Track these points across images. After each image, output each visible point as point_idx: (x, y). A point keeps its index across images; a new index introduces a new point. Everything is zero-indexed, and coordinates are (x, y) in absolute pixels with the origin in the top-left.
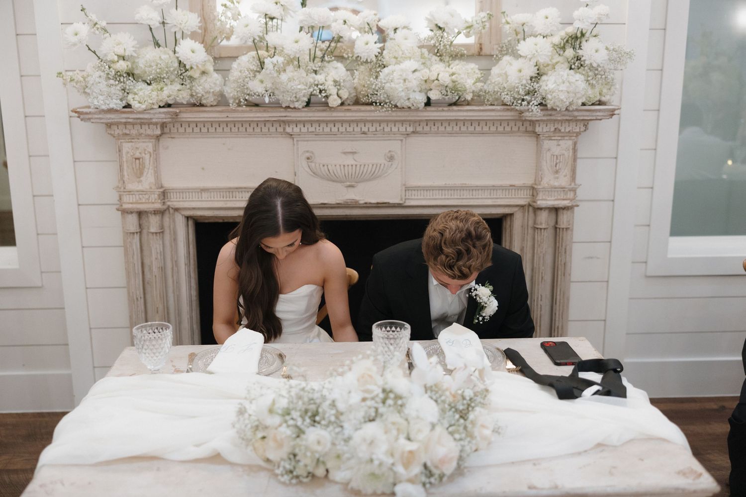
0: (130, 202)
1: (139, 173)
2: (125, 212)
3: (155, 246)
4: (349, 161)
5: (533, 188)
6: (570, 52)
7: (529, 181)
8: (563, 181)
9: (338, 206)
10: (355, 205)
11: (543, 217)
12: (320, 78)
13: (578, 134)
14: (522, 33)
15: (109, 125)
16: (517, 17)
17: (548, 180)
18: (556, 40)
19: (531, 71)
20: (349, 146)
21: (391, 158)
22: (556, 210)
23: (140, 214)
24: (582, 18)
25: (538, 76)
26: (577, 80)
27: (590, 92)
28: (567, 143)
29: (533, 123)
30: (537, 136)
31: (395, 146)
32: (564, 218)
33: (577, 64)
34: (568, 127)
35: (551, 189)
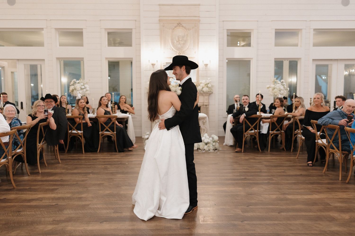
5: (203, 103)
6: (206, 86)
7: (203, 102)
8: (207, 101)
12: (176, 88)
13: (209, 96)
14: (201, 83)
16: (201, 81)
17: (205, 101)
18: (205, 84)
19: (202, 87)
22: (206, 105)
24: (208, 82)
25: (203, 88)
26: (207, 89)
27: (209, 90)
28: (207, 97)
29: (203, 94)
30: (203, 96)
32: (207, 106)
33: (207, 87)
34: (207, 95)
35: (206, 103)
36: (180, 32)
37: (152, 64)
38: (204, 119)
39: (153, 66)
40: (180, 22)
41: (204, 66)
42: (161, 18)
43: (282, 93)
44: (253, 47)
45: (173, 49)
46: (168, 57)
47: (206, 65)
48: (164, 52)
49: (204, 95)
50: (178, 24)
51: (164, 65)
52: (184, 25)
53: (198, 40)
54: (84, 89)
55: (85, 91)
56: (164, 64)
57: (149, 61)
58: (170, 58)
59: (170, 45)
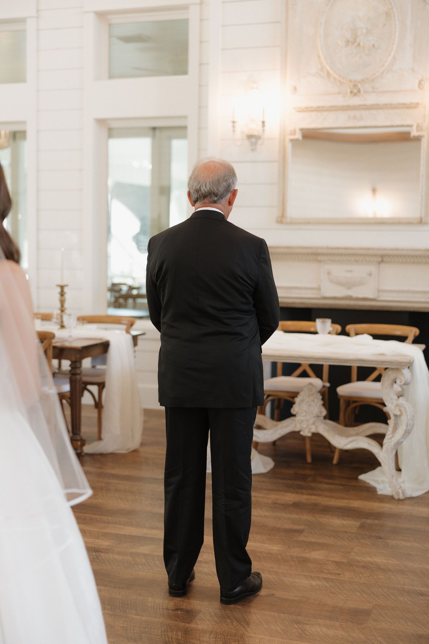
4: (348, 275)
9: (343, 298)
10: (350, 298)
20: (349, 268)
21: (371, 275)
31: (372, 268)
37: (250, 137)
39: (252, 144)
45: (329, 74)
46: (307, 108)
48: (295, 88)
51: (293, 137)
56: (294, 132)
57: (234, 122)
58: (319, 109)
59: (319, 57)
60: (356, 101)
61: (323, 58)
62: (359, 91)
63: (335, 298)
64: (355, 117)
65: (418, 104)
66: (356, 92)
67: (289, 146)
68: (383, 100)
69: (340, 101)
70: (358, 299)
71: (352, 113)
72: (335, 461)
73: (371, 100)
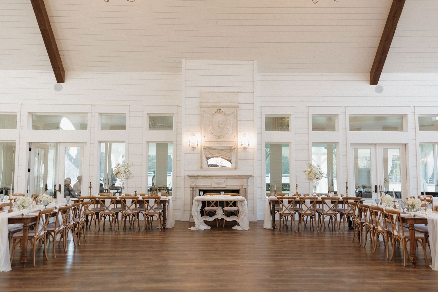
0: (192, 186)
1: (193, 183)
2: (191, 188)
3: (195, 192)
4: (219, 182)
7: (242, 185)
8: (246, 184)
9: (218, 187)
10: (220, 187)
11: (244, 189)
13: (248, 179)
15: (190, 177)
17: (244, 184)
20: (219, 180)
21: (224, 182)
22: (245, 188)
23: (193, 188)
28: (246, 180)
31: (225, 180)
32: (247, 189)
34: (246, 178)
35: (245, 186)
36: (219, 118)
37: (193, 148)
38: (242, 202)
40: (219, 108)
41: (243, 149)
42: (202, 104)
43: (318, 177)
44: (291, 131)
45: (212, 133)
46: (207, 141)
47: (245, 149)
48: (204, 136)
49: (243, 178)
50: (218, 110)
52: (223, 111)
53: (237, 124)
54: (128, 173)
55: (128, 174)
56: (204, 147)
57: (189, 144)
58: (210, 141)
59: (210, 129)
60: (219, 140)
61: (211, 129)
62: (220, 138)
63: (216, 187)
64: (219, 144)
65: (234, 141)
66: (219, 138)
67: (203, 150)
68: (226, 140)
69: (215, 140)
70: (221, 188)
71: (218, 143)
72: (224, 226)
73: (223, 140)
